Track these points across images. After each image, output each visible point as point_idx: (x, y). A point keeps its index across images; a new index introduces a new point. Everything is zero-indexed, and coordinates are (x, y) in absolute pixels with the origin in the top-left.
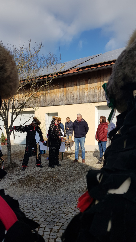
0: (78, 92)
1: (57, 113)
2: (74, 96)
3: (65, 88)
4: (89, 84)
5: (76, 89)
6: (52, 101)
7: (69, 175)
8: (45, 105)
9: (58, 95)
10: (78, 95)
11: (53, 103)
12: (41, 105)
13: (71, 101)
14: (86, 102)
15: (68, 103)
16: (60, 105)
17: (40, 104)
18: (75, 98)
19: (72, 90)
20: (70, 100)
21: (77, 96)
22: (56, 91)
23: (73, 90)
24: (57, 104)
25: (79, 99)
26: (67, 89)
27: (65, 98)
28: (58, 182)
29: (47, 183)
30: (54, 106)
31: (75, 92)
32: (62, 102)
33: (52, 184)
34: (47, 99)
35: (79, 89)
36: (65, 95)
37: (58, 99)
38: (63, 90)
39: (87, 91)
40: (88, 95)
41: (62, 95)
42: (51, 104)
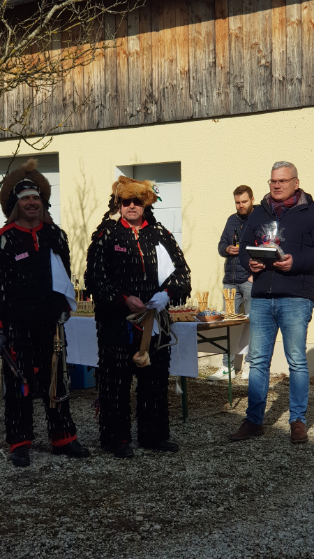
0: (292, 43)
1: (179, 163)
2: (269, 67)
3: (224, 17)
5: (285, 22)
6: (151, 96)
7: (188, 497)
8: (112, 118)
9: (181, 64)
10: (296, 61)
11: (153, 108)
12: (91, 119)
13: (252, 95)
15: (237, 105)
16: (191, 119)
17: (85, 117)
18: (277, 74)
19: (259, 27)
20: (247, 87)
21: (287, 63)
22: (174, 41)
23: (265, 32)
24: (180, 115)
25: (300, 81)
26: (234, 22)
27: (221, 77)
28: (118, 529)
29: (56, 534)
30: (160, 122)
31: (277, 39)
32: (203, 100)
33: (81, 536)
34: (123, 87)
35: (300, 23)
36: (220, 61)
37: (183, 84)
38: (208, 34)
41: (204, 58)
42: (146, 114)
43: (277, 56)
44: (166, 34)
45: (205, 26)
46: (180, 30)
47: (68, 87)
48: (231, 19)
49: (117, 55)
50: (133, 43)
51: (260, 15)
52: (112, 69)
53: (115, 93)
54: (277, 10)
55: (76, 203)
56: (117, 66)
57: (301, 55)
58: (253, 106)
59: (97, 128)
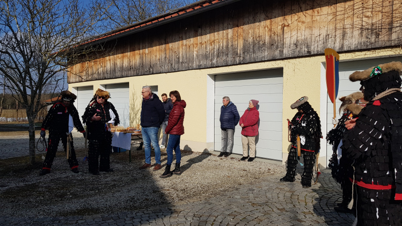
0: (184, 51)
1: (157, 86)
2: (179, 58)
3: (168, 44)
4: (199, 37)
5: (182, 45)
6: (151, 66)
8: (141, 72)
9: (158, 57)
10: (185, 57)
11: (151, 70)
12: (137, 72)
13: (175, 66)
14: (195, 67)
15: (171, 69)
16: (160, 73)
17: (135, 72)
18: (181, 61)
19: (176, 46)
20: (173, 64)
21: (183, 57)
22: (156, 50)
23: (178, 48)
24: (157, 72)
25: (186, 63)
26: (170, 45)
27: (167, 61)
30: (153, 74)
31: (181, 50)
32: (163, 68)
34: (144, 63)
35: (186, 45)
36: (167, 56)
37: (158, 63)
38: (164, 48)
39: (196, 49)
40: (197, 56)
41: (163, 56)
42: (150, 71)
43: (180, 55)
44: (154, 48)
45: (163, 46)
46: (158, 47)
47: (131, 63)
48: (170, 44)
49: (143, 54)
50: (147, 51)
51: (177, 43)
52: (141, 58)
53: (142, 65)
54: (181, 42)
55: (132, 98)
56: (143, 57)
57: (186, 55)
58: (175, 70)
59: (138, 75)
